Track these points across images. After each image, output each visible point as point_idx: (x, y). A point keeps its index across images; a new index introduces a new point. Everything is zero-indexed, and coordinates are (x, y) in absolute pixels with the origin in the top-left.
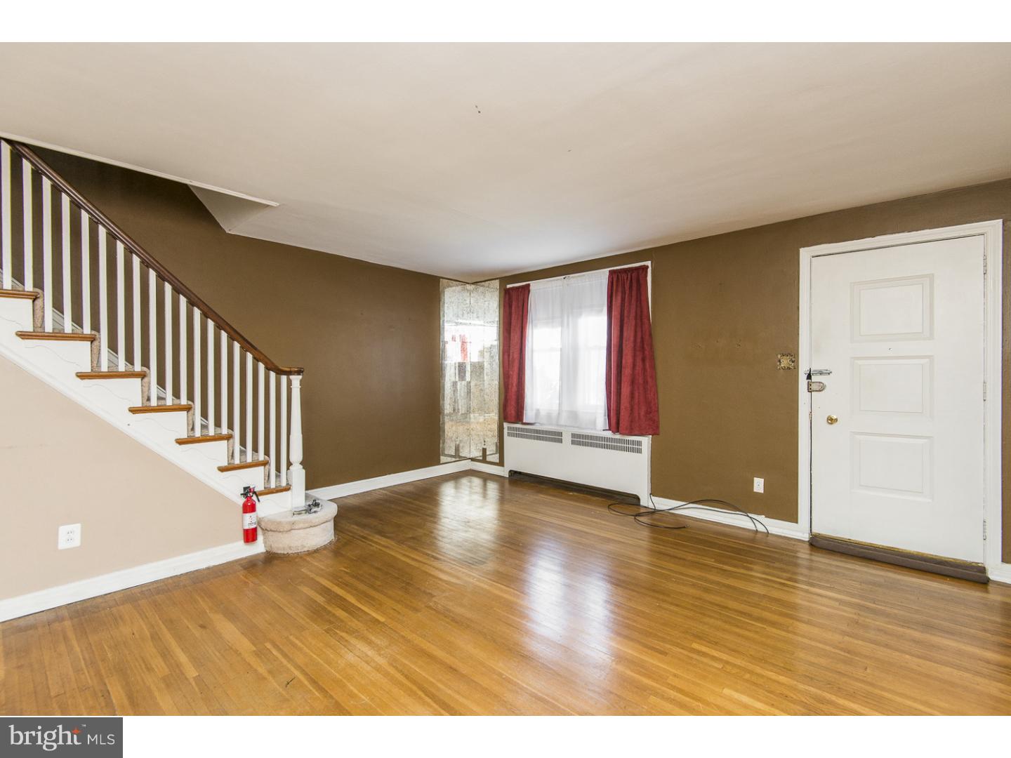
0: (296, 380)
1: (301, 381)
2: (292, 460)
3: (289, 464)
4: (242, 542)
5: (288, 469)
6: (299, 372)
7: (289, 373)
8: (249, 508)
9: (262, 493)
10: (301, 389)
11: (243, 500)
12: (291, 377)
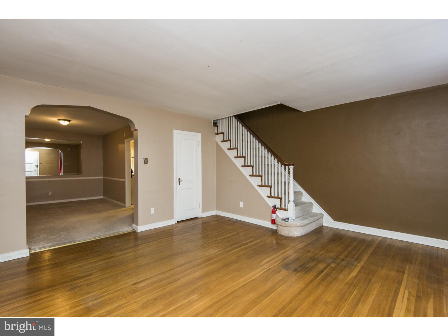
0: (291, 168)
1: (293, 168)
2: (290, 200)
3: (289, 201)
4: (271, 223)
5: (288, 203)
6: (293, 165)
7: (289, 165)
8: (274, 212)
9: (279, 209)
10: (293, 171)
11: (272, 208)
12: (289, 167)
